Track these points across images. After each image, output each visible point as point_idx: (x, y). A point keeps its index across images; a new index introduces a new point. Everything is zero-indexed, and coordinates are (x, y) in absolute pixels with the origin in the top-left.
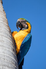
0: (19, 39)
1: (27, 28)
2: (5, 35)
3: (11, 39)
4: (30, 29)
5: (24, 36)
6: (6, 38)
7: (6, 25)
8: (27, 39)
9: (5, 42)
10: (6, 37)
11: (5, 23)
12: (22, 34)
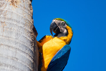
0: (49, 52)
1: (67, 34)
2: (21, 49)
3: (31, 54)
4: (70, 37)
5: (58, 48)
6: (22, 54)
7: (28, 31)
8: (61, 54)
9: (19, 61)
10: (23, 52)
11: (26, 28)
12: (56, 44)
